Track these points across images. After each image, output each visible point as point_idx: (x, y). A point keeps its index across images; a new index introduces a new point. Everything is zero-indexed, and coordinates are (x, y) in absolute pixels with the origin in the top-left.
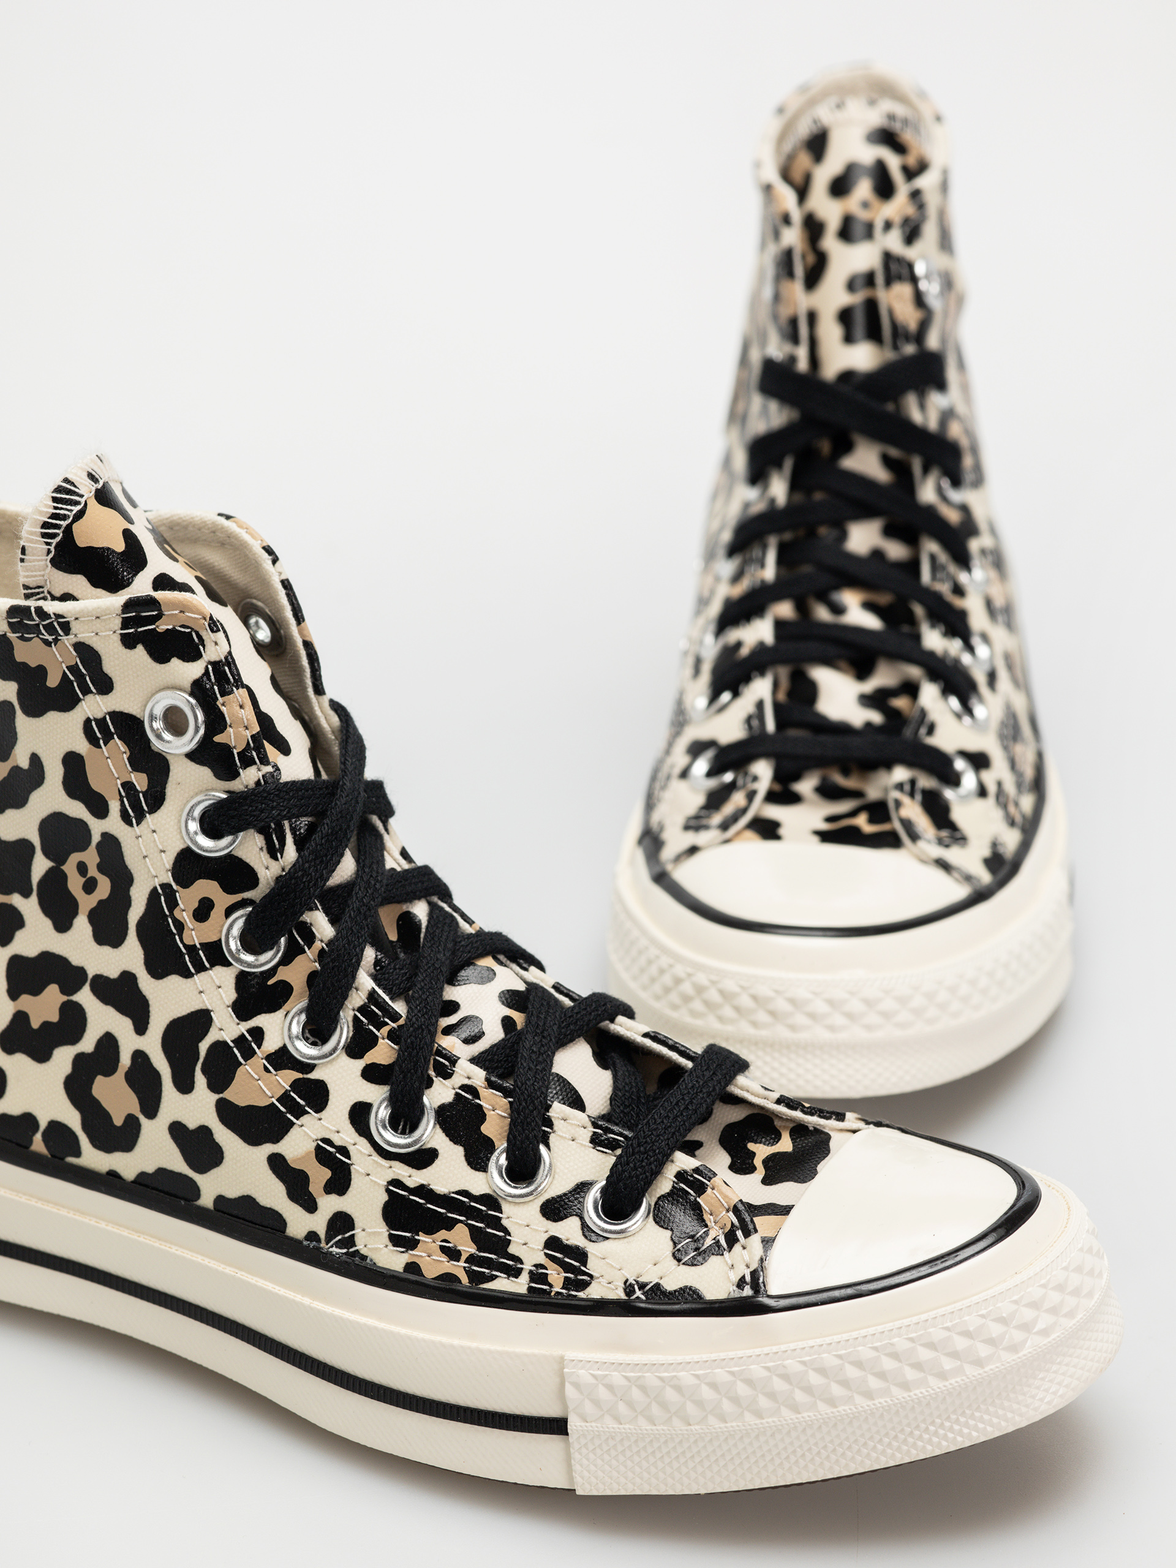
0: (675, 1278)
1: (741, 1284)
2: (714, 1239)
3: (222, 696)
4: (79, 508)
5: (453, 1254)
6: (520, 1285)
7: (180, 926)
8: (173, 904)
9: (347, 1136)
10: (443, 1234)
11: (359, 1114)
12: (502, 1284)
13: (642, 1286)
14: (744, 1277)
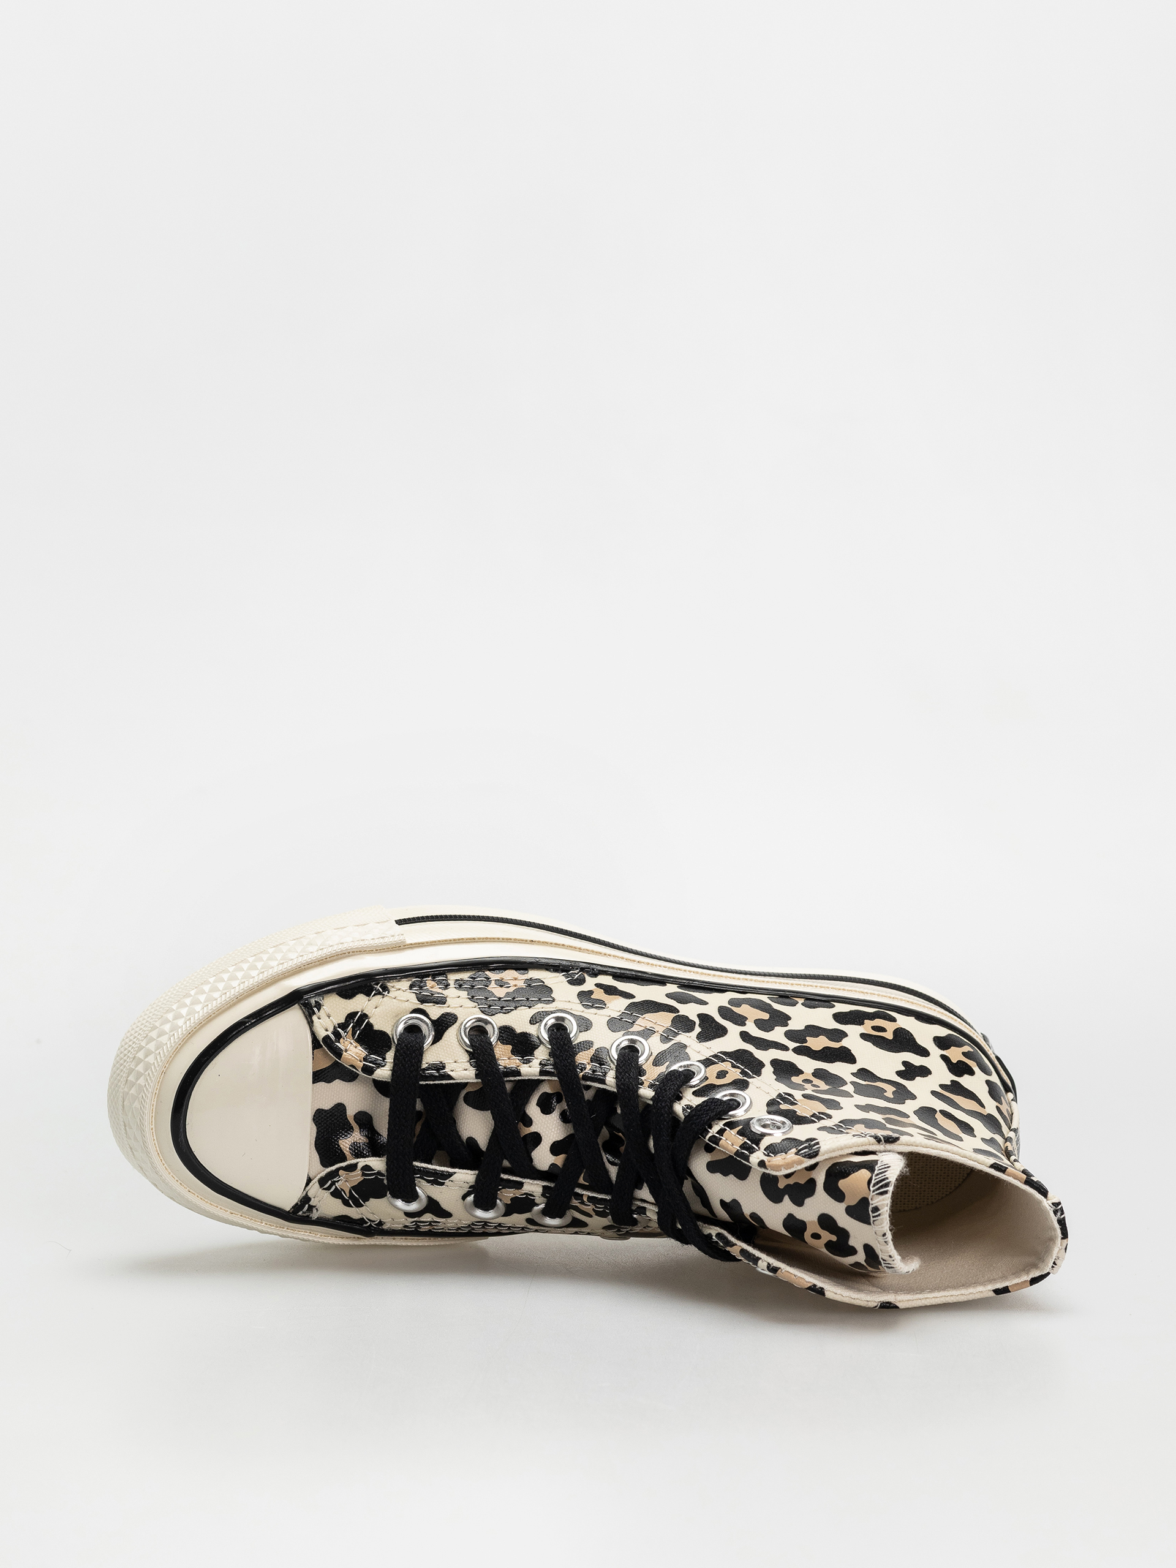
0: (360, 1003)
1: (319, 1006)
2: (347, 1033)
3: (745, 1142)
4: (872, 1185)
5: (501, 984)
6: (452, 977)
7: (734, 1066)
8: (743, 1073)
9: (590, 1014)
10: (511, 990)
11: (585, 1025)
12: (465, 976)
13: (379, 993)
14: (319, 1010)
